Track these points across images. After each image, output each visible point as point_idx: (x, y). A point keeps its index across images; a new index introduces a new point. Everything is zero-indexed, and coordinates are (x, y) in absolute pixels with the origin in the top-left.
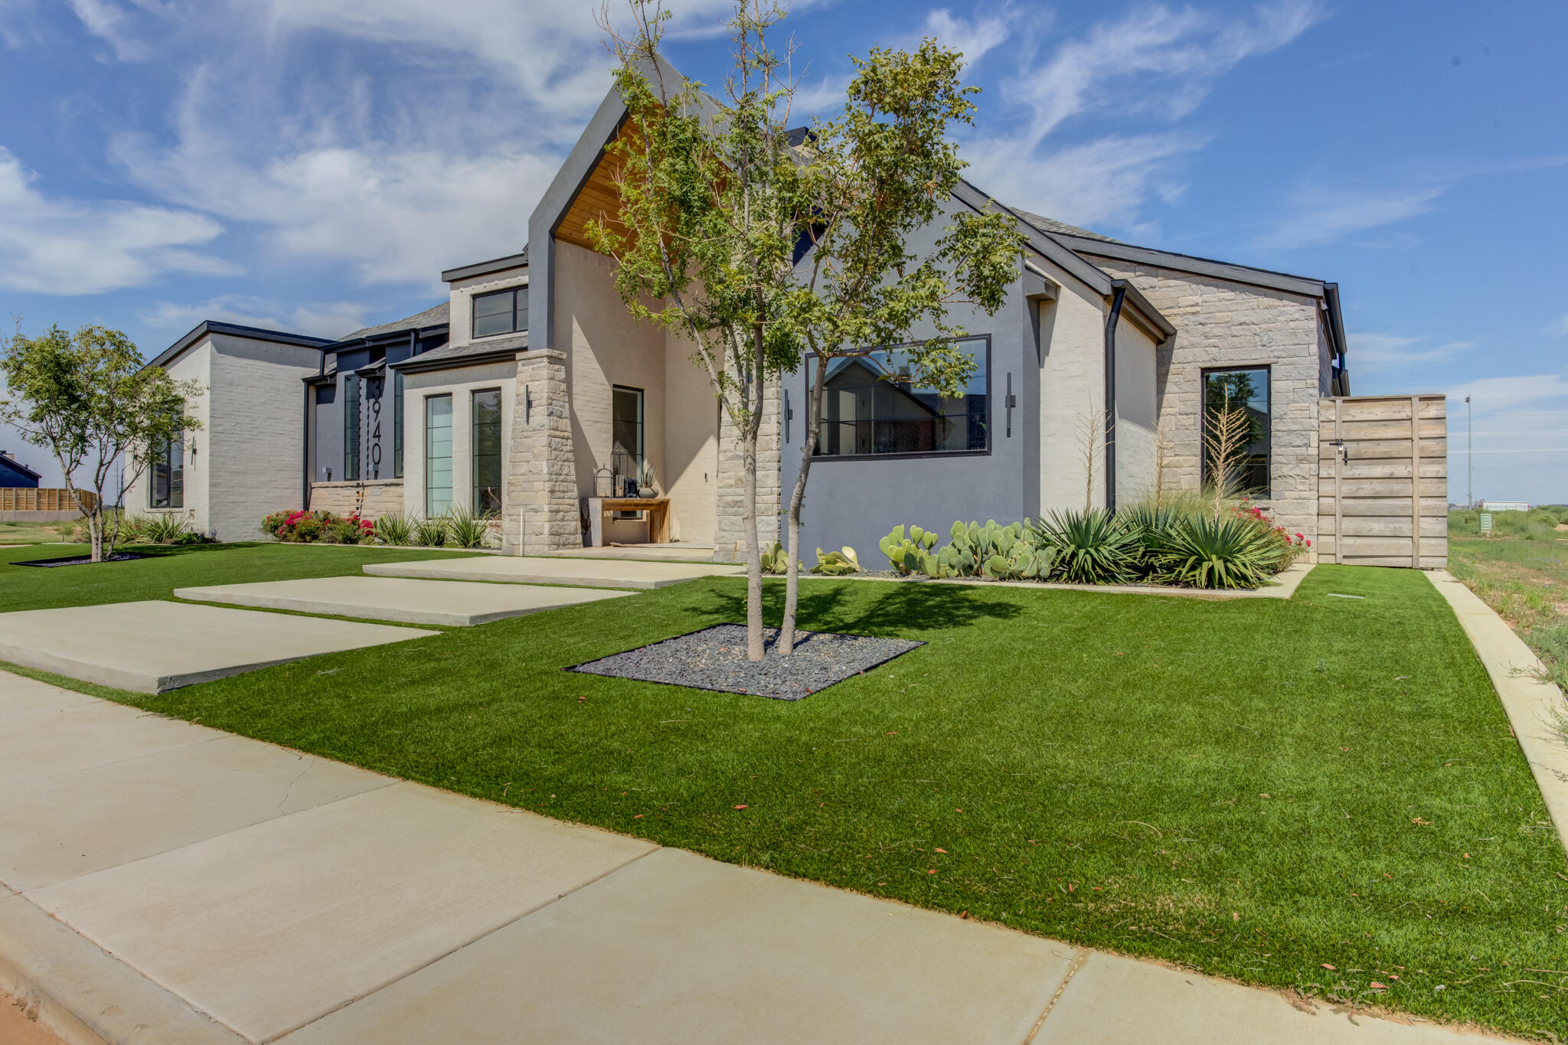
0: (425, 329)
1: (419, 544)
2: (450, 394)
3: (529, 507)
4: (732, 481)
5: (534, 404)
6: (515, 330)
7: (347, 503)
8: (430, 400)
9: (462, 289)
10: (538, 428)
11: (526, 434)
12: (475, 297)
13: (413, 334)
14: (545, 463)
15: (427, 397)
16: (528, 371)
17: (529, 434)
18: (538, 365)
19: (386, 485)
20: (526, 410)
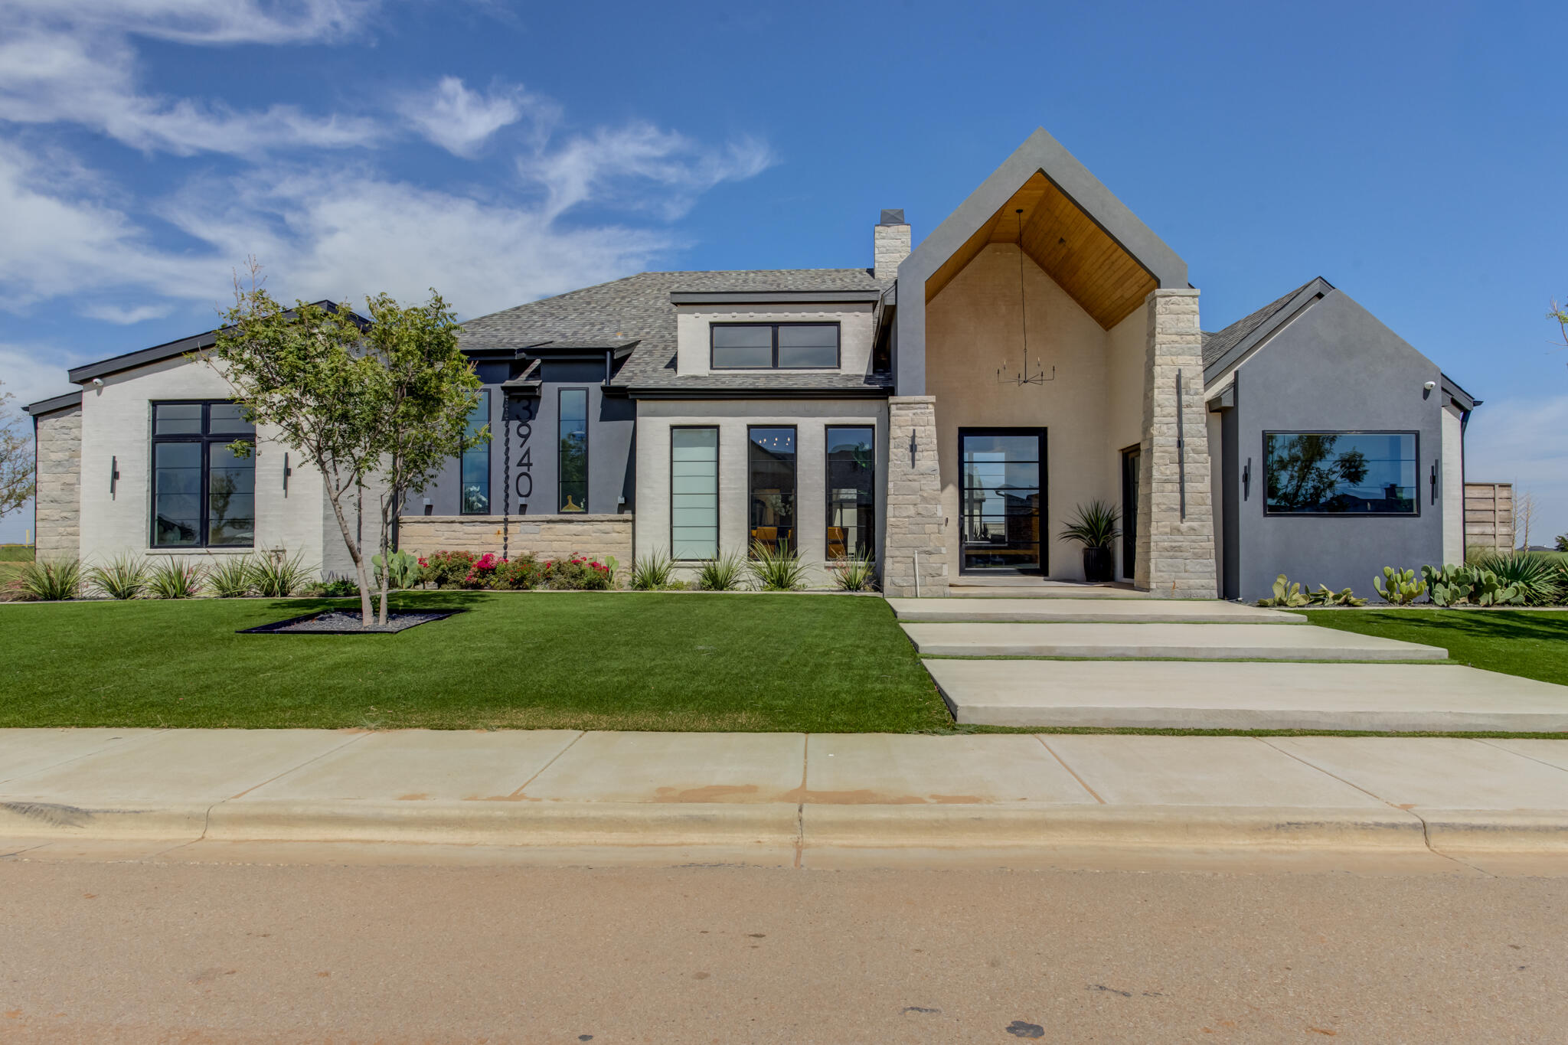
2: (717, 427)
3: (921, 549)
4: (1168, 530)
5: (919, 448)
6: (775, 366)
7: (476, 542)
8: (674, 431)
9: (697, 314)
10: (929, 472)
11: (910, 477)
12: (714, 325)
13: (608, 353)
15: (673, 428)
17: (916, 477)
18: (923, 411)
19: (548, 522)
20: (910, 454)
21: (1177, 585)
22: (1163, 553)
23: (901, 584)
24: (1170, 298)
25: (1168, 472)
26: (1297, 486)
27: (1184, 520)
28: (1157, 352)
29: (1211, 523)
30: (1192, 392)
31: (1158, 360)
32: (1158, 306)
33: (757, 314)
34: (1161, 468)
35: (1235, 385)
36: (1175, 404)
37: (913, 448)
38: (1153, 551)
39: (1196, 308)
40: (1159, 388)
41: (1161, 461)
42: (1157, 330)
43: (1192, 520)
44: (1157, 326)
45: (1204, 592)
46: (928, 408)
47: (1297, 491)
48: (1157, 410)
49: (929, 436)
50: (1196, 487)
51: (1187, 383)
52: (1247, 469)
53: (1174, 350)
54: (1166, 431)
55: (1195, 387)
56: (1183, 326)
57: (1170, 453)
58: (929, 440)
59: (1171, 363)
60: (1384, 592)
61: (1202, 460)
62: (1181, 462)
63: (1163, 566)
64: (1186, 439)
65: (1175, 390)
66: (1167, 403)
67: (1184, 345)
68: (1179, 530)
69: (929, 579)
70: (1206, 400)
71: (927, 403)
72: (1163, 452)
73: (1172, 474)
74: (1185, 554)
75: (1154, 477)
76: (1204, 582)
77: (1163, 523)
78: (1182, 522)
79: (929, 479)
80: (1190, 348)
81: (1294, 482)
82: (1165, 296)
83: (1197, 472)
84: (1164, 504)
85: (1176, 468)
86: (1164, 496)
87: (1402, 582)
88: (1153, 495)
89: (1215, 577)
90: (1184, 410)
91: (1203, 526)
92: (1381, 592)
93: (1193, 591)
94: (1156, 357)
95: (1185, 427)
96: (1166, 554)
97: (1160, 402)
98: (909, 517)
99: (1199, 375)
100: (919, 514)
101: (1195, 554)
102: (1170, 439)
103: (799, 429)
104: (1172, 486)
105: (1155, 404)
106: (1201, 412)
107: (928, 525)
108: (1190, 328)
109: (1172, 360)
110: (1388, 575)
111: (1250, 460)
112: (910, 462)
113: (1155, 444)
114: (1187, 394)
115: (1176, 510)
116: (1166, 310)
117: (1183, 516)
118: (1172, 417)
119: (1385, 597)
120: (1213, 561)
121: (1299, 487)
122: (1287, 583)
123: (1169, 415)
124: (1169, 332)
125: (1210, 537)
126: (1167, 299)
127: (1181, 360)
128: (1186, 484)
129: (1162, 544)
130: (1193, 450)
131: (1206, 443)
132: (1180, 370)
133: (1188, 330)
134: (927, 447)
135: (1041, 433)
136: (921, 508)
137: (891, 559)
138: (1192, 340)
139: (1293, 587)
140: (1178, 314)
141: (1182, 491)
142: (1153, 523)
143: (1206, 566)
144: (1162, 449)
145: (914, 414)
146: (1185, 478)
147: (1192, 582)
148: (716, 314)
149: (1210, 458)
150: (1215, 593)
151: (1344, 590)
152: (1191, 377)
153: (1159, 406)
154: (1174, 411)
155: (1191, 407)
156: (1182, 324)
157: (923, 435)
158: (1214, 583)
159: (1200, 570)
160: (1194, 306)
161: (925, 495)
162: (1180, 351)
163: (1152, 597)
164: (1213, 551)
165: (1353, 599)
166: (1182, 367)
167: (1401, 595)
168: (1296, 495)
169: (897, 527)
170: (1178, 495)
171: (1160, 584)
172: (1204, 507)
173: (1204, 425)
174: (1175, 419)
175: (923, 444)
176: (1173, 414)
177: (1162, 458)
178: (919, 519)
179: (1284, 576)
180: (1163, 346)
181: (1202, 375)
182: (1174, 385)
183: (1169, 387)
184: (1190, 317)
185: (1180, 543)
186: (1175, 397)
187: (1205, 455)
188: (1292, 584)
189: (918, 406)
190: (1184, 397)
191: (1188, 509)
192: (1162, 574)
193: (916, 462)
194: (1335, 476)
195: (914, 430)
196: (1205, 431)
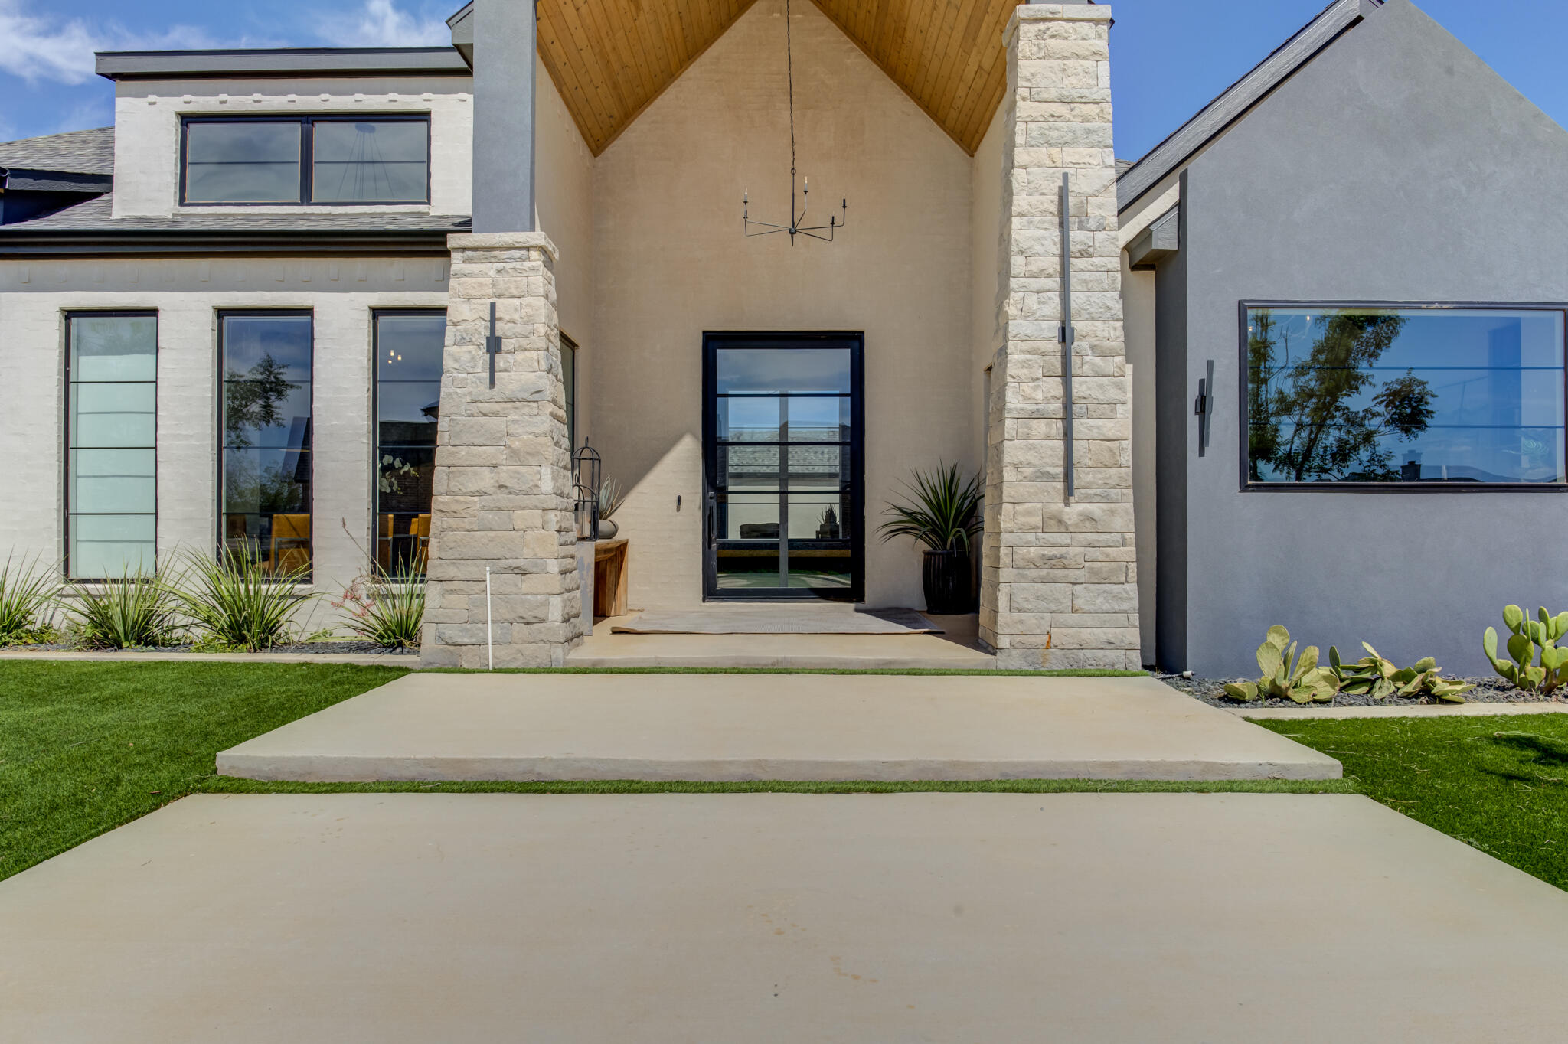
0: (18, 173)
1: (92, 644)
2: (153, 312)
3: (503, 563)
4: (1037, 520)
5: (506, 344)
8: (74, 320)
9: (152, 98)
10: (526, 395)
11: (486, 407)
12: (187, 120)
14: (546, 472)
15: (70, 314)
16: (484, 274)
17: (496, 407)
18: (518, 265)
20: (487, 357)
21: (1054, 641)
22: (1026, 572)
23: (460, 641)
24: (1048, 24)
25: (1039, 396)
26: (1310, 439)
27: (1072, 499)
28: (1019, 139)
29: (1130, 506)
30: (1092, 224)
31: (1021, 156)
32: (1021, 43)
33: (268, 98)
34: (1024, 386)
35: (1181, 206)
36: (1056, 249)
37: (494, 345)
38: (1006, 566)
39: (1102, 45)
40: (1021, 215)
41: (1026, 371)
42: (1020, 91)
43: (1089, 499)
44: (1020, 83)
45: (1111, 655)
46: (528, 259)
47: (1309, 449)
48: (1017, 263)
49: (529, 320)
50: (1098, 428)
51: (1081, 205)
52: (1204, 386)
53: (1055, 134)
54: (1036, 307)
55: (1098, 212)
56: (1074, 85)
57: (1044, 354)
58: (530, 327)
59: (1049, 163)
60: (1506, 663)
61: (1111, 369)
62: (1066, 375)
63: (1027, 600)
64: (1078, 326)
65: (1056, 220)
66: (1038, 248)
67: (1076, 125)
68: (1060, 521)
69: (519, 630)
70: (1122, 243)
71: (528, 249)
72: (1029, 352)
73: (1048, 401)
74: (1073, 574)
75: (1008, 406)
76: (1111, 633)
77: (1027, 505)
78: (1067, 503)
79: (526, 410)
80: (1088, 131)
81: (1305, 434)
82: (1037, 20)
83: (1101, 397)
84: (1029, 464)
85: (1055, 387)
86: (1031, 448)
87: (1547, 639)
88: (1006, 443)
89: (1138, 623)
90: (1076, 263)
91: (1112, 512)
92: (1498, 662)
93: (1088, 654)
94: (1016, 150)
95: (1077, 299)
96: (1033, 573)
97: (1024, 246)
98: (480, 493)
99: (1106, 188)
100: (501, 487)
101: (1092, 571)
102: (1045, 324)
103: (316, 316)
104: (1047, 424)
105: (1014, 248)
106: (1110, 266)
107: (519, 512)
108: (1090, 87)
109: (1050, 155)
110: (1514, 624)
111: (1210, 364)
112: (487, 375)
113: (1010, 335)
114: (1082, 227)
115: (1054, 477)
116: (1040, 49)
117: (1069, 490)
118: (1049, 276)
119: (1510, 674)
120: (1132, 588)
121: (1313, 442)
122: (1288, 646)
123: (1042, 273)
124: (1045, 95)
125: (1127, 536)
126: (1042, 26)
127: (1069, 155)
128: (1076, 423)
129: (1025, 550)
130: (1092, 348)
131: (1120, 333)
132: (1065, 176)
133: (1086, 93)
134: (524, 342)
135: (852, 341)
136: (504, 475)
137: (439, 585)
138: (1093, 114)
139: (1303, 656)
140: (1065, 58)
141: (1068, 436)
142: (1005, 506)
143: (1117, 597)
144: (1026, 346)
145: (499, 272)
146: (1075, 408)
147: (1086, 634)
148: (187, 97)
149: (1129, 369)
150: (1136, 657)
151: (1420, 662)
152: (1090, 191)
153: (1021, 252)
154: (1053, 264)
155: (1091, 256)
156: (1073, 80)
157: (516, 316)
158: (1134, 636)
159: (1106, 607)
160: (1097, 41)
161: (516, 444)
162: (1068, 137)
163: (1002, 666)
164: (1133, 566)
165: (1441, 686)
166: (1070, 171)
167: (1543, 670)
168: (1307, 455)
169: (454, 515)
170: (1060, 445)
171: (1017, 639)
172: (1113, 471)
173: (1116, 295)
174: (1055, 283)
175: (515, 336)
176: (1051, 271)
177: (1026, 364)
178: (502, 497)
179: (1284, 630)
180: (1032, 125)
181: (1114, 188)
182: (1054, 208)
183: (1043, 212)
184: (1089, 64)
185: (1063, 550)
186: (1056, 235)
187: (1119, 359)
188: (1300, 651)
189: (506, 254)
190: (1076, 236)
191: (1081, 476)
192: (1022, 615)
193: (497, 375)
194: (1377, 421)
195: (493, 306)
196: (1117, 308)
